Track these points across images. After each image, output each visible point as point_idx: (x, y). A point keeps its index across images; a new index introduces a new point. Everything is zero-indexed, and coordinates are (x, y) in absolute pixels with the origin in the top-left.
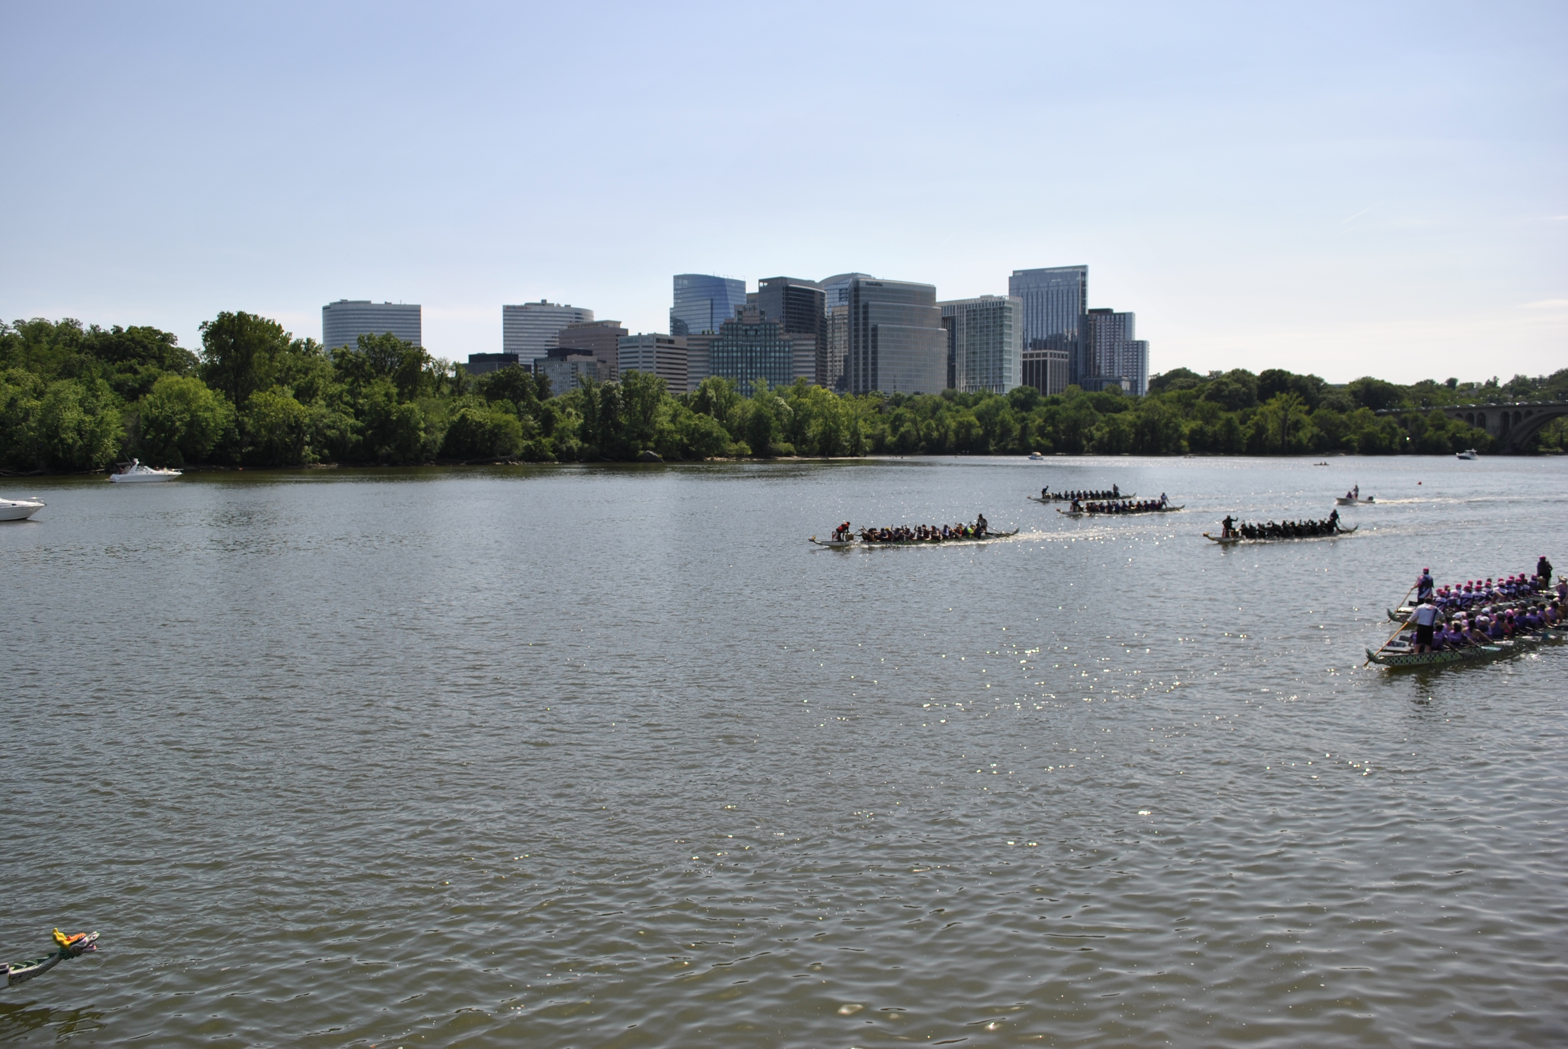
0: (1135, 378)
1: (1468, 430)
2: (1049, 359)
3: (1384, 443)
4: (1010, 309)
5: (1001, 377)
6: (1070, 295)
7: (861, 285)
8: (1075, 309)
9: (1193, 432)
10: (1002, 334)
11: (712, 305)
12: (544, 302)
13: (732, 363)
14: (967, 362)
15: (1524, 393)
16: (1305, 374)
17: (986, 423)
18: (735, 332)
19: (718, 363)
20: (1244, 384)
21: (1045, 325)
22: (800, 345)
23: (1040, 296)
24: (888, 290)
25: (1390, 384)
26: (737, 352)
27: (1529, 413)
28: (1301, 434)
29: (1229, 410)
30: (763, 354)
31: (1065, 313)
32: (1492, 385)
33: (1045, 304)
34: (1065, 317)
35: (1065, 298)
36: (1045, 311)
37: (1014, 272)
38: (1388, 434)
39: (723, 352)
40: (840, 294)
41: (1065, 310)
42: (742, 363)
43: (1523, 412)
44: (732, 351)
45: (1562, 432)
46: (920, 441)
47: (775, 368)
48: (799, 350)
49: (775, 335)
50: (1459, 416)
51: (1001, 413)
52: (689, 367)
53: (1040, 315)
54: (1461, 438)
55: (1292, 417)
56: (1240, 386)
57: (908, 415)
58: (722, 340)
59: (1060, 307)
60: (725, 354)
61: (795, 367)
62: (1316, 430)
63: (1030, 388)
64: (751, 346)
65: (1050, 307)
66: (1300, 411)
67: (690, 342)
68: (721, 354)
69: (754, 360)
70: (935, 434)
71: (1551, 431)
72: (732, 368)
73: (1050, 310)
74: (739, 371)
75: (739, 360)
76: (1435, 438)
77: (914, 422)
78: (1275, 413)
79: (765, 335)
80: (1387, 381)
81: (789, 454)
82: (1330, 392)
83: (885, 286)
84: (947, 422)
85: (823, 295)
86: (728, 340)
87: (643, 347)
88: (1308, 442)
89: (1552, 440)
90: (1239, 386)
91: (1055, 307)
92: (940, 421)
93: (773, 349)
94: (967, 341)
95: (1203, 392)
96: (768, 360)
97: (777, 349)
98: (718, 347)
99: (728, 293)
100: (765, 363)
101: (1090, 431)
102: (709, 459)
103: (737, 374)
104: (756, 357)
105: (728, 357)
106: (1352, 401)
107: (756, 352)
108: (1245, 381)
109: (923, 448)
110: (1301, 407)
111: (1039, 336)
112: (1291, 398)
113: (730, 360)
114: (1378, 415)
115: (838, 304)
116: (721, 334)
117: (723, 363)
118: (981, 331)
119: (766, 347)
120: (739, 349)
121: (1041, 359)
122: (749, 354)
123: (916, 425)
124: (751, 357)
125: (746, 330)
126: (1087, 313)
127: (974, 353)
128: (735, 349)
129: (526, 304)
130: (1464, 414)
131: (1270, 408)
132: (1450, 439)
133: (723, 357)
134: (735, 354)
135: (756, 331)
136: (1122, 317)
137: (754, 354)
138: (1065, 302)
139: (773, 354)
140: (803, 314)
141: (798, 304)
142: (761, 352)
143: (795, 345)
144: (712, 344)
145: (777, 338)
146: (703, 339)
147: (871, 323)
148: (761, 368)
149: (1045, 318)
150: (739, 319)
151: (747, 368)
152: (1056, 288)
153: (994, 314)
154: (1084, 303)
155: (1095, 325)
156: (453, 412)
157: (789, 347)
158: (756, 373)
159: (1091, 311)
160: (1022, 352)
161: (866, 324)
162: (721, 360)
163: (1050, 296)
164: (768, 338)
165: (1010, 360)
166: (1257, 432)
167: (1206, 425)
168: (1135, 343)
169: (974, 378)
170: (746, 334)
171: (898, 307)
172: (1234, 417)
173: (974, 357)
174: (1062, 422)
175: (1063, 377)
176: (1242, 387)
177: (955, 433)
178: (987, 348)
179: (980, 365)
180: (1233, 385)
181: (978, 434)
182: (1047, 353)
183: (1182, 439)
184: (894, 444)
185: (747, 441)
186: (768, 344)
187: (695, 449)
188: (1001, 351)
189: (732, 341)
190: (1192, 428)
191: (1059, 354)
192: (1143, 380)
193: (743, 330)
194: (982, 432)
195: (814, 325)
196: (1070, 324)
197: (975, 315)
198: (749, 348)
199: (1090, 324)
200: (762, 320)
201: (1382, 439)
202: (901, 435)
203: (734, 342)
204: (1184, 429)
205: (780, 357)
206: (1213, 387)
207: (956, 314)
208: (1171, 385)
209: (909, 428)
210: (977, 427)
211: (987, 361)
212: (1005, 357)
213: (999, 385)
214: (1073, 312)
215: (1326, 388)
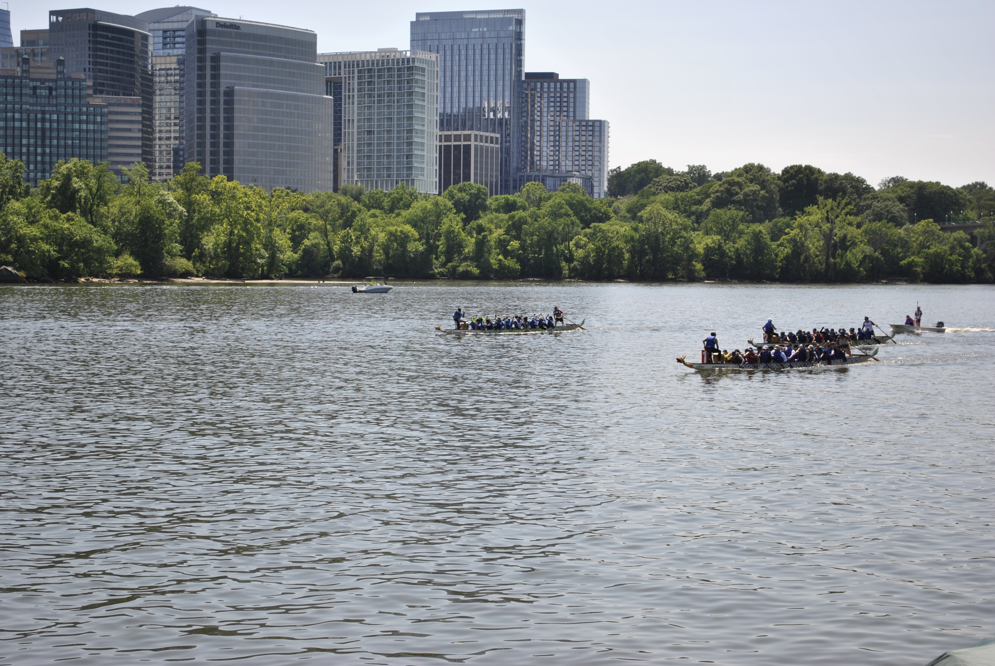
0: (590, 174)
2: (473, 143)
3: (955, 268)
4: (423, 70)
5: (410, 169)
6: (500, 51)
7: (209, 26)
8: (507, 72)
9: (708, 249)
10: (410, 106)
13: (14, 137)
14: (359, 145)
16: (842, 173)
17: (428, 234)
18: (17, 91)
20: (763, 184)
21: (463, 94)
22: (117, 113)
23: (456, 52)
24: (247, 36)
25: (948, 188)
26: (21, 120)
28: (850, 255)
29: (756, 220)
30: (62, 125)
31: (492, 78)
33: (463, 63)
34: (493, 83)
35: (493, 57)
36: (463, 74)
37: (418, 15)
38: (960, 255)
40: (165, 38)
41: (492, 73)
42: (29, 137)
46: (333, 260)
47: (80, 147)
48: (118, 121)
49: (80, 97)
51: (445, 220)
53: (456, 79)
55: (839, 233)
56: (758, 187)
57: (314, 222)
59: (485, 68)
60: (2, 124)
61: (111, 146)
62: (868, 250)
63: (478, 185)
64: (43, 113)
65: (470, 68)
66: (850, 224)
69: (48, 134)
70: (356, 250)
72: (13, 145)
73: (470, 73)
74: (24, 150)
75: (24, 133)
77: (325, 233)
78: (817, 225)
79: (66, 96)
80: (944, 183)
81: (186, 274)
82: (874, 198)
83: (243, 30)
84: (373, 233)
85: (145, 37)
86: (6, 102)
88: (859, 266)
90: (755, 187)
91: (478, 68)
92: (364, 230)
93: (77, 118)
94: (359, 114)
95: (708, 196)
96: (69, 134)
97: (84, 117)
100: (65, 138)
101: (568, 248)
102: (83, 280)
103: (21, 154)
104: (51, 129)
105: (6, 128)
106: (904, 211)
107: (51, 121)
108: (764, 181)
109: (337, 269)
110: (851, 218)
111: (455, 110)
112: (838, 207)
113: (9, 132)
114: (944, 229)
115: (161, 52)
118: (379, 102)
119: (66, 114)
120: (25, 116)
121: (462, 143)
122: (39, 125)
123: (326, 236)
124: (43, 129)
125: (35, 88)
126: (523, 78)
127: (369, 132)
131: (810, 218)
134: (17, 124)
135: (50, 89)
136: (572, 85)
137: (47, 125)
138: (493, 62)
139: (77, 126)
140: (118, 67)
141: (112, 52)
142: (58, 121)
143: (110, 113)
145: (83, 102)
147: (224, 83)
148: (58, 146)
149: (463, 84)
150: (23, 71)
151: (36, 146)
152: (480, 41)
153: (399, 76)
154: (519, 63)
155: (533, 96)
157: (102, 115)
158: (51, 154)
159: (528, 75)
160: (440, 133)
161: (215, 85)
163: (471, 52)
164: (70, 101)
165: (423, 144)
166: (793, 251)
167: (725, 240)
168: (590, 123)
169: (369, 169)
170: (35, 93)
171: (264, 62)
172: (764, 231)
173: (370, 139)
174: (532, 234)
175: (492, 170)
176: (762, 189)
177: (383, 249)
178: (389, 126)
179: (379, 151)
180: (749, 186)
181: (416, 251)
182: (470, 135)
183: (696, 261)
184: (296, 263)
185: (132, 254)
186: (69, 110)
187: (66, 265)
188: (410, 131)
189: (14, 103)
190: (707, 245)
191: (487, 137)
192: (600, 176)
193: (30, 88)
194: (421, 248)
195: (134, 84)
196: (500, 93)
197: (371, 77)
198: (39, 116)
199: (527, 94)
200: (58, 73)
201: (953, 264)
202: (305, 251)
203: (16, 106)
204: (697, 246)
205: (87, 131)
206: (722, 189)
207: (343, 75)
208: (654, 184)
209: (316, 241)
210: (415, 240)
211: (389, 144)
212: (416, 140)
213: (407, 181)
214: (504, 75)
215: (869, 192)
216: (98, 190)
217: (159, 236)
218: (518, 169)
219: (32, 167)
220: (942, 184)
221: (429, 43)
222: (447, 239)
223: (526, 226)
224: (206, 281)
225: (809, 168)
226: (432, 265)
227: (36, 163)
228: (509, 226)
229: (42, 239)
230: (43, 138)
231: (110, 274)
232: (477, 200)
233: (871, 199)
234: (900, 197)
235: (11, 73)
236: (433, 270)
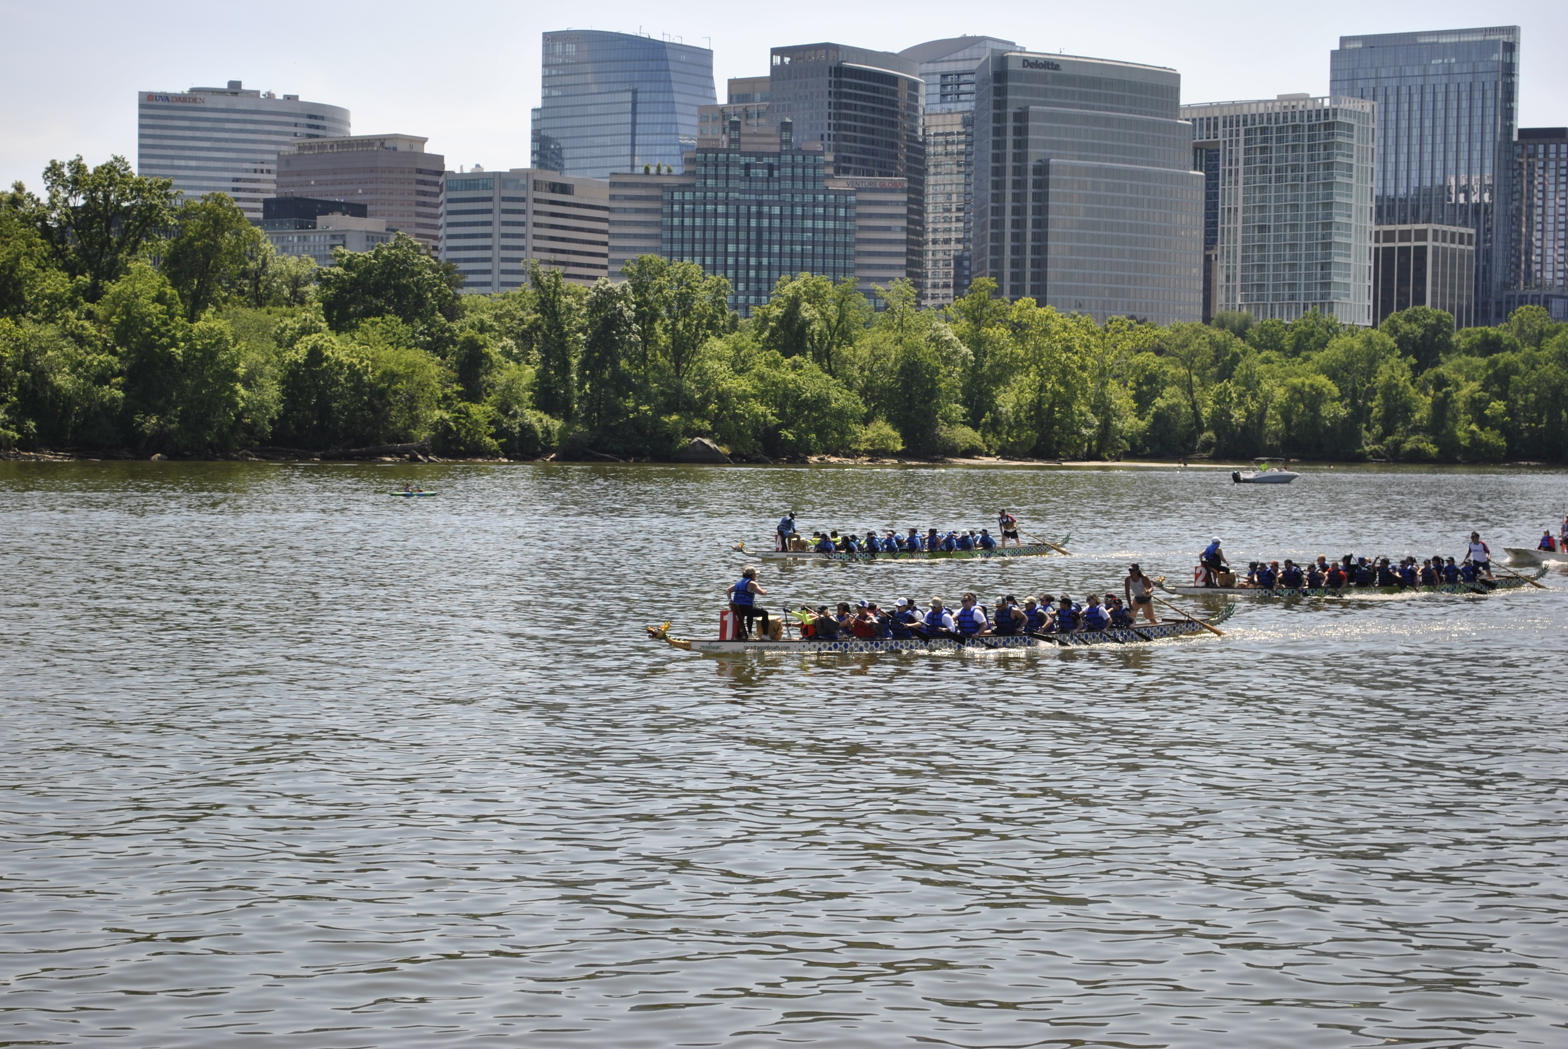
2: (1430, 244)
4: (1350, 127)
5: (1327, 285)
6: (1477, 95)
7: (1012, 66)
8: (1488, 129)
10: (1329, 186)
11: (634, 103)
12: (235, 88)
13: (715, 241)
14: (1245, 249)
17: (1354, 390)
18: (722, 171)
19: (682, 241)
21: (1415, 166)
22: (872, 203)
23: (1404, 98)
24: (1071, 80)
26: (727, 216)
30: (787, 223)
31: (1463, 138)
33: (1416, 115)
34: (1464, 147)
35: (1465, 104)
36: (1415, 132)
37: (1343, 40)
39: (694, 215)
40: (944, 86)
41: (1464, 130)
42: (737, 242)
44: (716, 215)
46: (1201, 430)
47: (813, 256)
48: (870, 216)
49: (815, 179)
51: (1383, 367)
52: (614, 249)
53: (1404, 141)
57: (1171, 370)
58: (691, 187)
59: (1452, 122)
60: (699, 222)
61: (859, 254)
63: (1439, 311)
64: (760, 204)
65: (1428, 123)
67: (617, 192)
68: (688, 222)
69: (766, 236)
70: (1238, 415)
72: (715, 254)
73: (1427, 132)
74: (731, 261)
75: (731, 235)
77: (1188, 388)
79: (793, 178)
81: (971, 452)
83: (1065, 71)
84: (1266, 387)
85: (914, 86)
86: (705, 189)
87: (504, 199)
91: (1440, 123)
92: (1251, 383)
93: (809, 211)
94: (1245, 200)
96: (797, 237)
97: (820, 210)
98: (682, 203)
99: (673, 76)
100: (792, 243)
102: (814, 459)
103: (726, 267)
104: (770, 229)
105: (704, 228)
107: (771, 217)
109: (1207, 445)
111: (1402, 191)
113: (709, 235)
115: (938, 108)
116: (686, 174)
117: (693, 241)
118: (1278, 179)
119: (793, 206)
120: (732, 209)
121: (1413, 244)
122: (753, 223)
123: (1191, 392)
124: (759, 230)
125: (747, 167)
126: (1515, 138)
127: (1262, 229)
128: (721, 209)
129: (193, 90)
133: (693, 228)
134: (721, 222)
137: (765, 223)
138: (1465, 112)
140: (872, 131)
141: (863, 109)
142: (781, 216)
143: (860, 203)
144: (667, 196)
145: (819, 186)
146: (646, 185)
147: (1034, 154)
148: (781, 255)
149: (1416, 149)
150: (731, 141)
151: (748, 255)
152: (1444, 79)
153: (1311, 138)
154: (1509, 114)
155: (1531, 166)
156: (286, 342)
157: (847, 207)
158: (770, 267)
159: (1523, 133)
160: (1376, 228)
161: (1021, 157)
162: (687, 235)
163: (1428, 97)
164: (799, 185)
165: (1348, 246)
169: (1260, 287)
170: (747, 175)
171: (1096, 120)
173: (1262, 239)
174: (1527, 391)
175: (1461, 287)
177: (1282, 414)
178: (1294, 217)
179: (1277, 258)
181: (1335, 416)
182: (1426, 231)
184: (1142, 435)
185: (889, 420)
186: (797, 199)
187: (791, 437)
188: (1328, 226)
189: (716, 190)
191: (1453, 234)
193: (741, 167)
194: (1343, 413)
195: (897, 158)
196: (1476, 163)
197: (1265, 140)
198: (754, 209)
199: (1521, 164)
200: (783, 142)
202: (1158, 417)
203: (720, 194)
205: (825, 231)
207: (1220, 138)
209: (1175, 400)
210: (1333, 400)
211: (1293, 247)
212: (1337, 239)
213: (1322, 305)
214: (1483, 133)
216: (839, 322)
217: (932, 393)
218: (1505, 285)
219: (741, 287)
221: (1360, 84)
222: (1386, 397)
223: (1517, 377)
224: (1001, 462)
226: (1360, 439)
227: (748, 280)
228: (1488, 377)
229: (754, 396)
230: (759, 242)
231: (856, 451)
232: (1435, 335)
235: (712, 145)
236: (1362, 447)
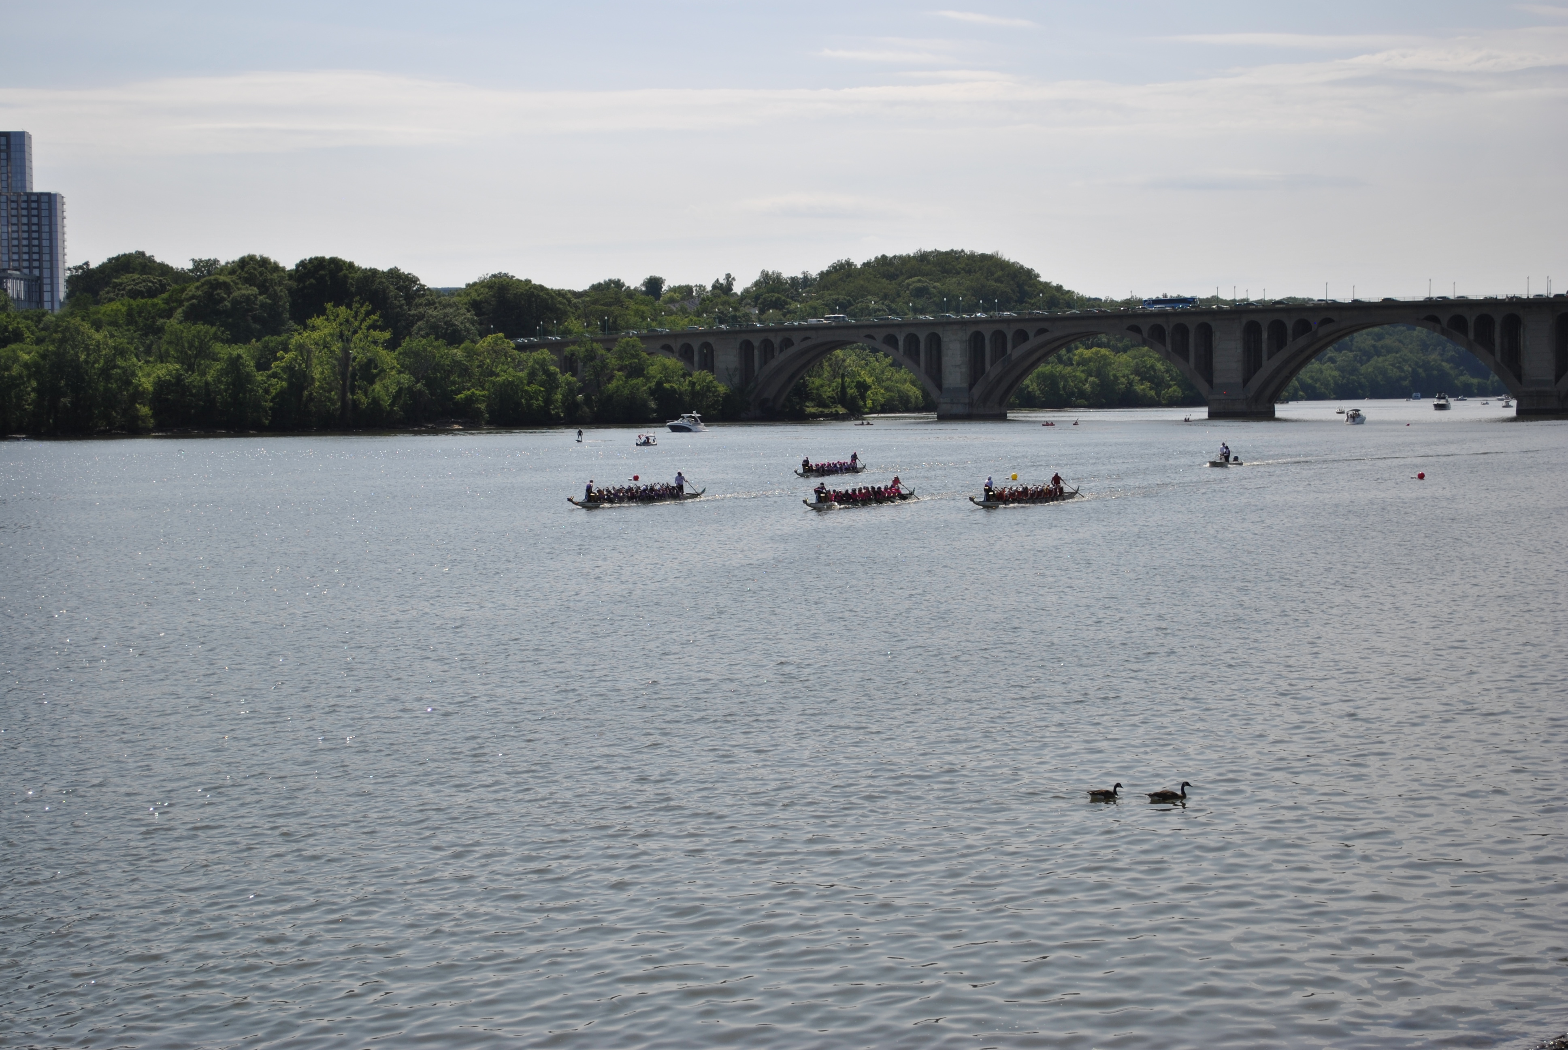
0: (36, 272)
1: (684, 376)
3: (535, 404)
9: (161, 385)
15: (778, 305)
16: (383, 267)
20: (264, 286)
25: (541, 288)
27: (787, 343)
28: (377, 387)
29: (235, 340)
32: (723, 289)
38: (542, 385)
43: (776, 340)
45: (843, 376)
50: (667, 348)
54: (673, 390)
55: (358, 355)
56: (255, 290)
62: (406, 379)
66: (375, 343)
71: (826, 375)
76: (626, 392)
78: (326, 346)
80: (536, 281)
82: (430, 304)
88: (392, 404)
89: (828, 392)
90: (250, 290)
95: (180, 303)
106: (473, 322)
108: (265, 281)
110: (376, 334)
112: (355, 317)
114: (520, 348)
130: (677, 345)
131: (315, 335)
132: (652, 392)
136: (3, 140)
166: (290, 384)
167: (187, 371)
168: (34, 198)
172: (244, 356)
176: (260, 294)
180: (239, 289)
183: (139, 404)
190: (159, 377)
192: (53, 277)
201: (531, 398)
204: (143, 380)
206: (199, 293)
208: (114, 287)
215: (423, 295)
220: (533, 282)
225: (334, 261)
233: (426, 305)
234: (475, 301)
